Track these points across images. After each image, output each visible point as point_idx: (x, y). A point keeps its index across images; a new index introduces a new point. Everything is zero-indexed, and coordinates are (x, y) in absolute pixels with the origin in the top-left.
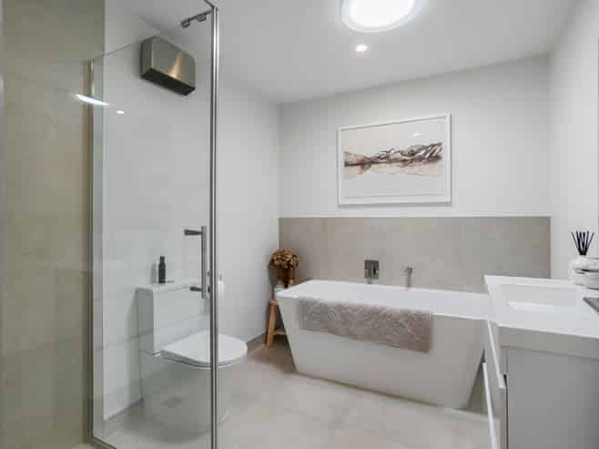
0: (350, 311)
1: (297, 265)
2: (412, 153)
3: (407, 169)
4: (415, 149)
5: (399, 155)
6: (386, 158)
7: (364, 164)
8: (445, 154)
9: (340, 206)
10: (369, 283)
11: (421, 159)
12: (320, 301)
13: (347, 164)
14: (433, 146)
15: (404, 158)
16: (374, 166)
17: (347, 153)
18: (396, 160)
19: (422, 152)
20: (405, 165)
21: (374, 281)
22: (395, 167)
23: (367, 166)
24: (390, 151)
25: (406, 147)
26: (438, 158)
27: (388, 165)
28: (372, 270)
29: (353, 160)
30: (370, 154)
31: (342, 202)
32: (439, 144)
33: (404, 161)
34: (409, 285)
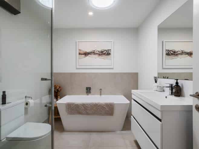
0: (87, 105)
1: (61, 90)
2: (102, 52)
3: (100, 57)
4: (103, 51)
5: (98, 52)
6: (93, 53)
7: (86, 54)
8: (112, 53)
9: (77, 69)
10: (88, 95)
11: (104, 54)
12: (75, 103)
13: (80, 54)
14: (108, 50)
15: (99, 53)
16: (89, 55)
17: (80, 50)
18: (97, 54)
19: (105, 52)
20: (100, 56)
21: (90, 94)
22: (96, 56)
23: (87, 55)
24: (95, 51)
25: (100, 50)
26: (110, 54)
27: (94, 55)
28: (88, 90)
29: (82, 52)
30: (88, 51)
31: (78, 67)
32: (110, 50)
33: (99, 54)
34: (101, 95)
